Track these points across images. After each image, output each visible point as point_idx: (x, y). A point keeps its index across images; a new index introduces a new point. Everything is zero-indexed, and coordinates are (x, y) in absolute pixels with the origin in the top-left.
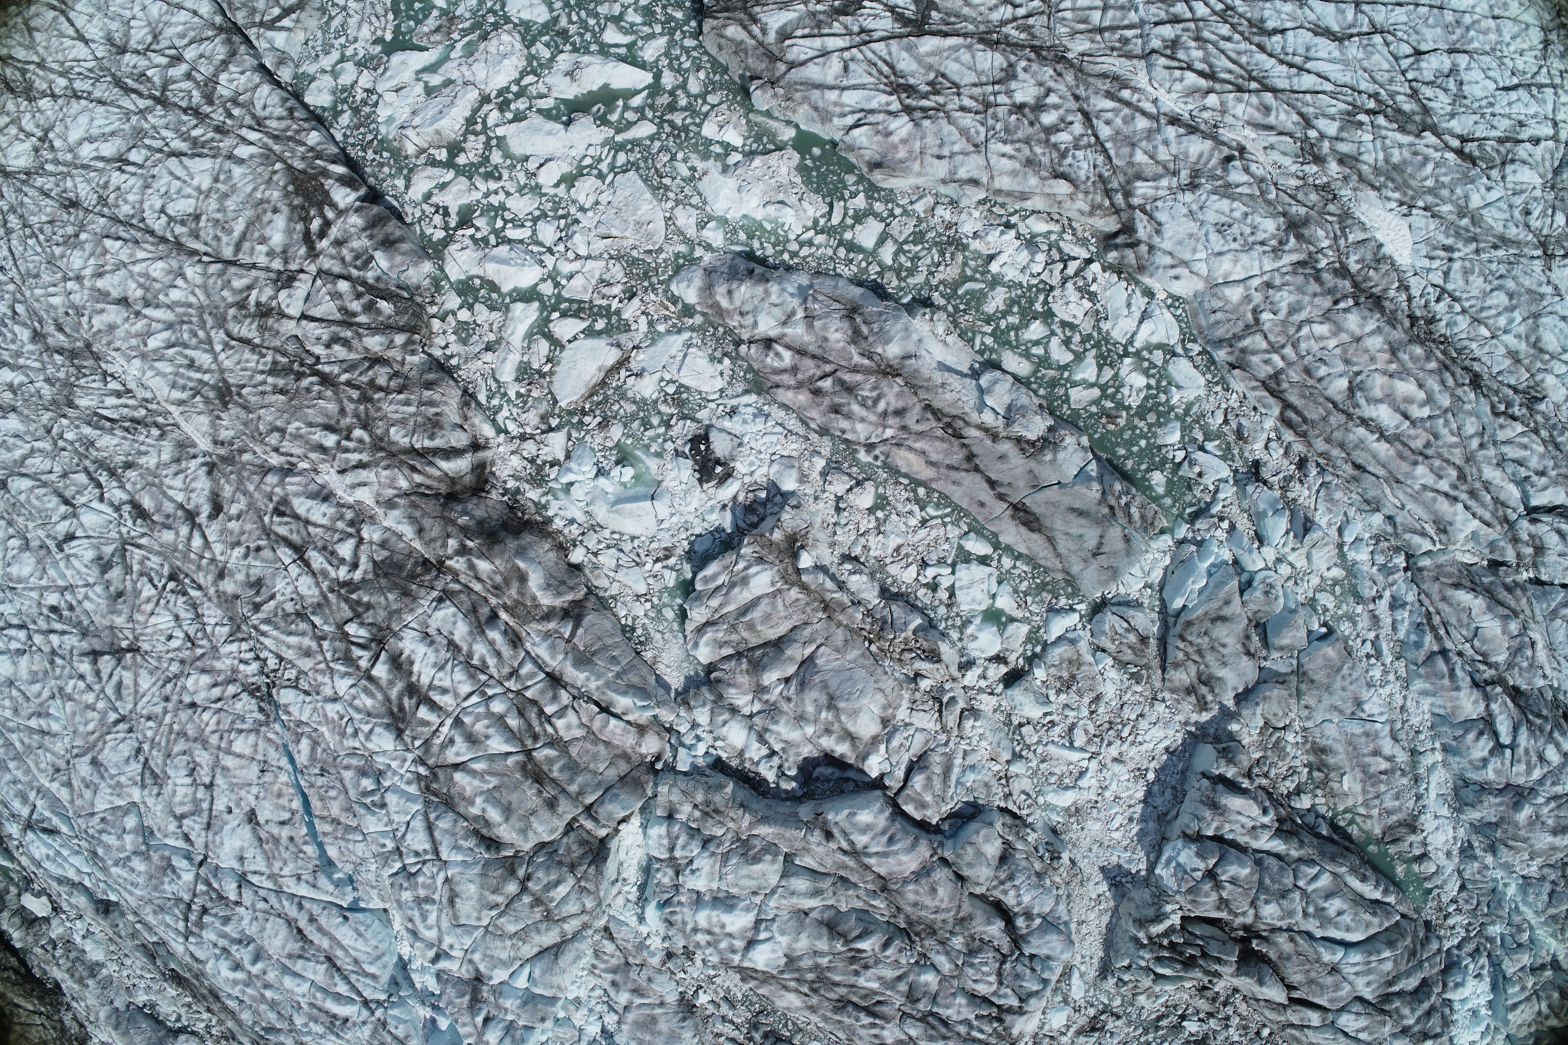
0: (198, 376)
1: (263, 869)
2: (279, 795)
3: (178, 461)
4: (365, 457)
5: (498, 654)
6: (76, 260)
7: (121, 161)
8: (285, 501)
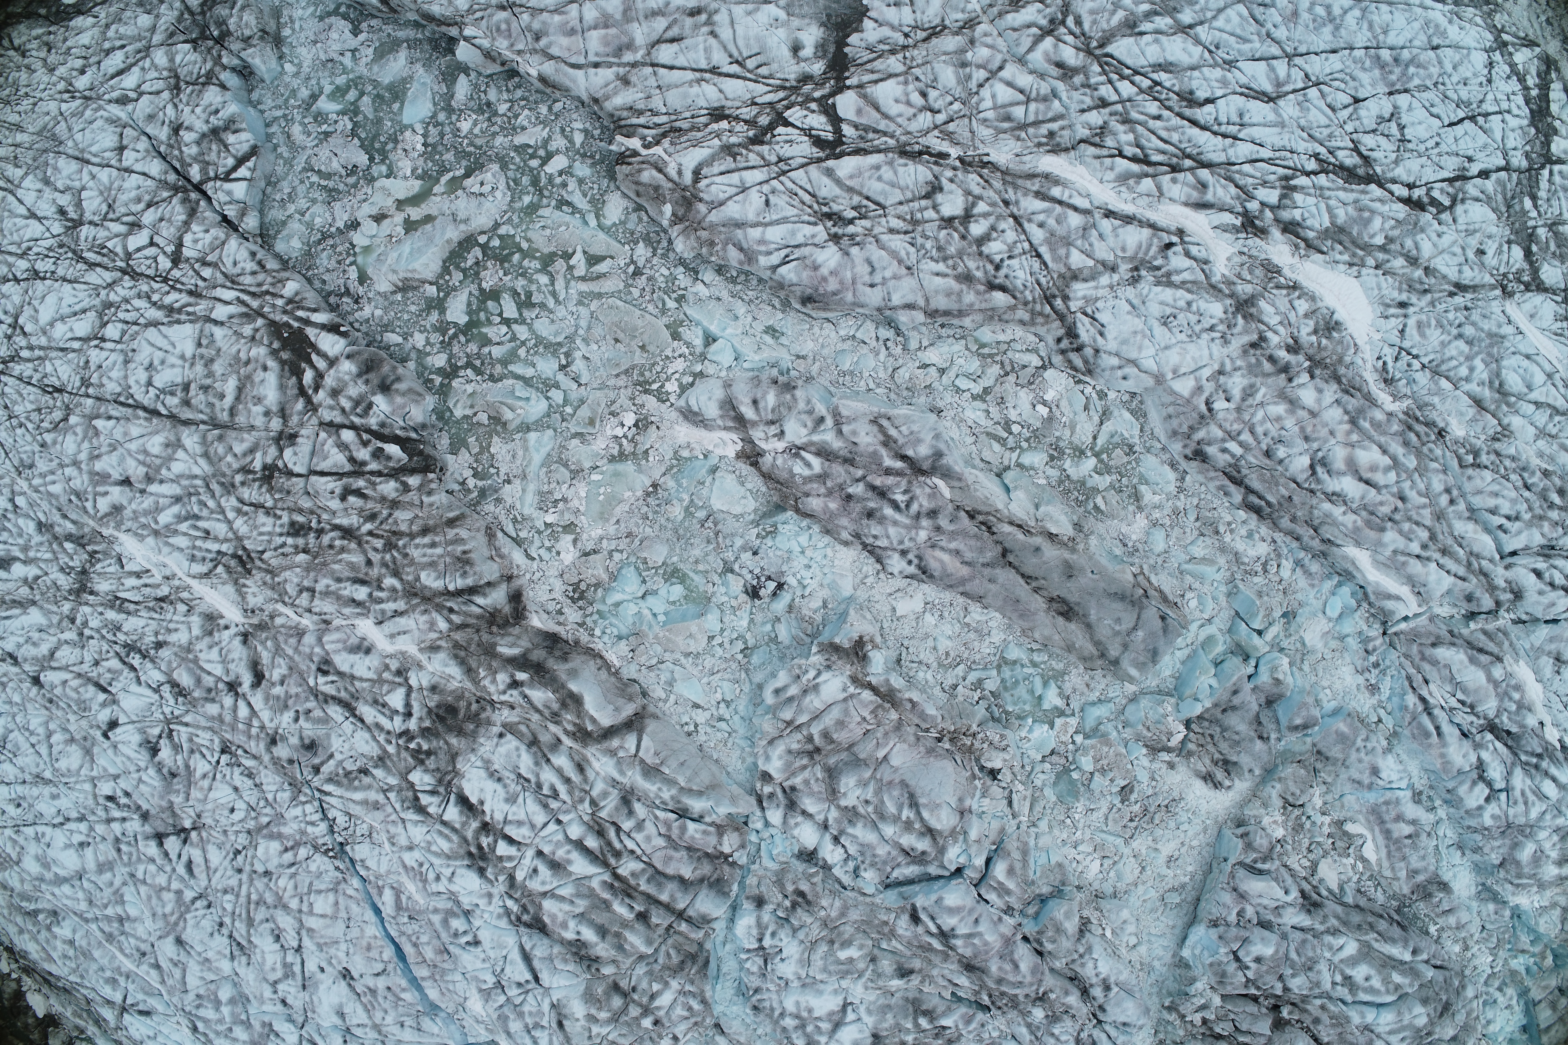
0: (215, 547)
1: (366, 1021)
2: (369, 948)
3: (211, 633)
4: (401, 605)
5: (568, 781)
6: (70, 444)
7: (97, 338)
8: (327, 661)
